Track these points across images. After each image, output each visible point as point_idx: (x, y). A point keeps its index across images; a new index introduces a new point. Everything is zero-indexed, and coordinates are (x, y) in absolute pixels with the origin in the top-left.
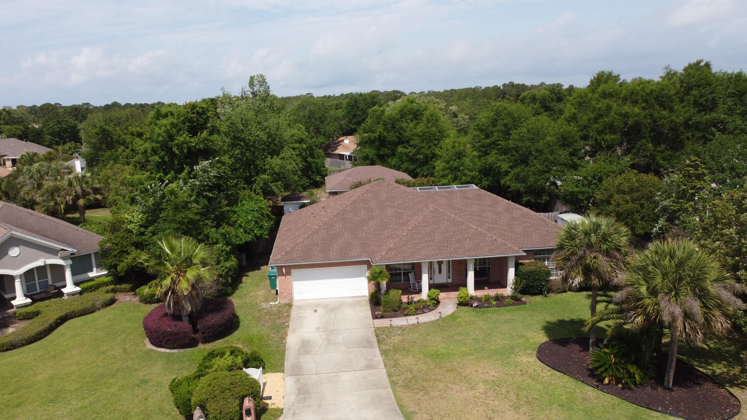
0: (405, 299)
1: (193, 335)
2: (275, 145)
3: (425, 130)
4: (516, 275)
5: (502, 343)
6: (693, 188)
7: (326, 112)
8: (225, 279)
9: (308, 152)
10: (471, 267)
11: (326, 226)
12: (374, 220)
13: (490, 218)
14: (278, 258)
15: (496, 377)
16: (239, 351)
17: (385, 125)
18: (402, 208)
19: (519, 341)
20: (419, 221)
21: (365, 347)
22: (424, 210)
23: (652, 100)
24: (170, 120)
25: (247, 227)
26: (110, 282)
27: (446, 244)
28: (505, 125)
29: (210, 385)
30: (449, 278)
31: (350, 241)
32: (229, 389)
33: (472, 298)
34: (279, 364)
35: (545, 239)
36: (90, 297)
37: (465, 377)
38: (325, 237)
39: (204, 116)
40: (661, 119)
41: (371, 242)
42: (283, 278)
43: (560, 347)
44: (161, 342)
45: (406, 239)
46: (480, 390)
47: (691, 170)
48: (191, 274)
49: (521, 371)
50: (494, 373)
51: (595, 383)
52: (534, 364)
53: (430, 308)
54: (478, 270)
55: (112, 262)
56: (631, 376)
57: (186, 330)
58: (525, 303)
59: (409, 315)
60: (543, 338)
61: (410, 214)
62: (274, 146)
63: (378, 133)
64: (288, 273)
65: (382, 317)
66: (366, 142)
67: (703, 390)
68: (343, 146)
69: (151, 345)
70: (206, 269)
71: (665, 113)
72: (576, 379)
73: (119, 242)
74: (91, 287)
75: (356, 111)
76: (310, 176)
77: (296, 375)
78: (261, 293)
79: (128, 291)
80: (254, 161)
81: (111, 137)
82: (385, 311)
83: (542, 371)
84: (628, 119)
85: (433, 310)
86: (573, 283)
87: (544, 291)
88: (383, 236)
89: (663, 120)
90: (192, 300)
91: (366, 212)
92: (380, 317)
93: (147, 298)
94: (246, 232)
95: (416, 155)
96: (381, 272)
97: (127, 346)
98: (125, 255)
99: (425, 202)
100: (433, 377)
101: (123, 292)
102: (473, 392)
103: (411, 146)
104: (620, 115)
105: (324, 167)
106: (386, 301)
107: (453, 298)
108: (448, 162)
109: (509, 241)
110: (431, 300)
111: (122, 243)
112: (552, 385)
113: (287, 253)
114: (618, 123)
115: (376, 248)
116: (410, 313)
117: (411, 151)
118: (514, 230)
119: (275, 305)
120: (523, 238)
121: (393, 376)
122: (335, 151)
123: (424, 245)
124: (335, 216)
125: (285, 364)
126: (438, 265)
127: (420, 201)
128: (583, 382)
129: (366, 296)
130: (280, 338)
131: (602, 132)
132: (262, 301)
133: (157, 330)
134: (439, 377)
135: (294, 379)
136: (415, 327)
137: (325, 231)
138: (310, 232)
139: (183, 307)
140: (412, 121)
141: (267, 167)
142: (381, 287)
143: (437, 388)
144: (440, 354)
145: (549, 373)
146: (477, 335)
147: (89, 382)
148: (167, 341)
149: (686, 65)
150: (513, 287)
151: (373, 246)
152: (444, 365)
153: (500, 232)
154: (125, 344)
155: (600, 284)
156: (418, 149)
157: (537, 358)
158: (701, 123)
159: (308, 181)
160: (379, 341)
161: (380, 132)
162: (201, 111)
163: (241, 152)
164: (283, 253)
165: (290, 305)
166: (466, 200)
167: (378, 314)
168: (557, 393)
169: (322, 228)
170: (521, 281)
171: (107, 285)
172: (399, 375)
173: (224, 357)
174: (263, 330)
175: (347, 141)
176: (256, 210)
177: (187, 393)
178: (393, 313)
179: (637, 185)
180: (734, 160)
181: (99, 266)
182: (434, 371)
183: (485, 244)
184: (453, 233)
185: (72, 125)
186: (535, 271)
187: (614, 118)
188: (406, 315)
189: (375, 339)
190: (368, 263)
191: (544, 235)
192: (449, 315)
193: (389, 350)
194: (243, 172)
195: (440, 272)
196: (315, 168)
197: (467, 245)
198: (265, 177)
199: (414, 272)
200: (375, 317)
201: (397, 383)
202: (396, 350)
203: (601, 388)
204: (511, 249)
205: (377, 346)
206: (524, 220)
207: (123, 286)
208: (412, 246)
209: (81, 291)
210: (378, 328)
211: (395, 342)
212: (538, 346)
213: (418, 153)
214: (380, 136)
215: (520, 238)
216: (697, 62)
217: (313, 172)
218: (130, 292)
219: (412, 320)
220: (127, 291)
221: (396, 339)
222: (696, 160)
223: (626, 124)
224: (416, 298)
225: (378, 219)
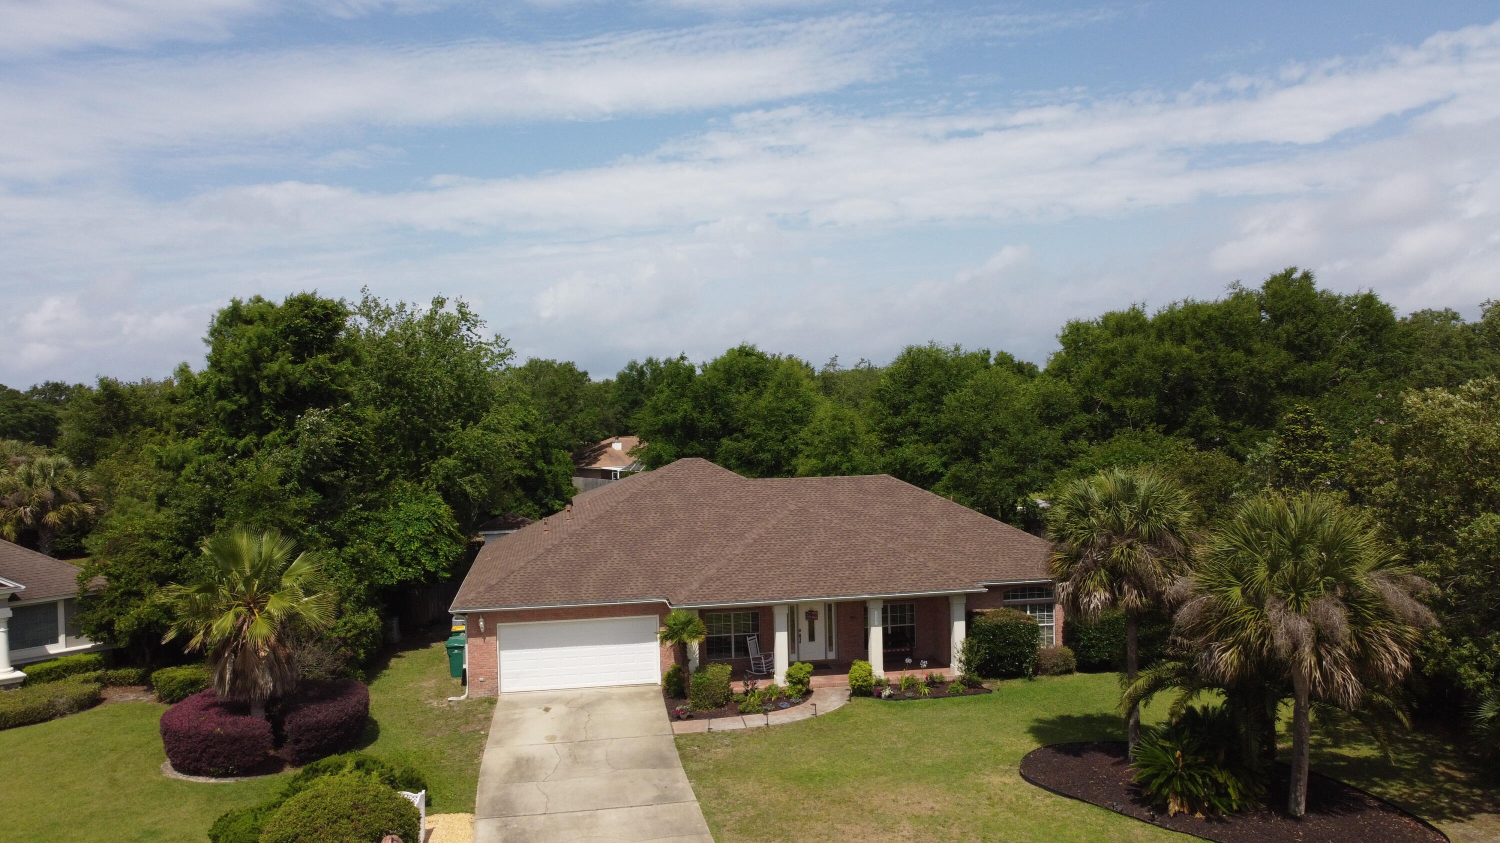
0: (738, 687)
1: (272, 752)
2: (472, 404)
3: (774, 405)
4: (967, 635)
5: (945, 754)
6: (1306, 462)
7: (576, 388)
8: (352, 649)
9: (538, 449)
10: (875, 615)
11: (574, 539)
12: (675, 529)
13: (911, 527)
14: (469, 598)
15: (938, 810)
16: (375, 762)
17: (695, 399)
18: (733, 508)
19: (982, 751)
20: (767, 529)
21: (654, 767)
22: (778, 511)
23: (1213, 333)
24: (257, 328)
25: (405, 551)
26: (95, 664)
27: (823, 570)
28: (933, 385)
29: (304, 808)
30: (831, 650)
31: (625, 566)
32: (348, 818)
33: (879, 683)
34: (463, 798)
35: (1023, 566)
36: (43, 693)
37: (871, 812)
38: (573, 558)
39: (328, 326)
40: (1232, 366)
41: (668, 569)
42: (479, 641)
43: (1070, 758)
44: (198, 760)
45: (741, 560)
46: (905, 833)
47: (1297, 429)
48: (277, 606)
49: (989, 798)
50: (933, 804)
51: (1147, 814)
52: (1016, 786)
53: (793, 700)
54: (890, 632)
55: (103, 617)
56: (1221, 791)
57: (258, 732)
58: (989, 691)
59: (749, 713)
60: (1030, 745)
61: (749, 519)
62: (469, 407)
63: (681, 414)
64: (491, 631)
65: (690, 717)
66: (658, 432)
67: (1371, 819)
68: (610, 456)
69: (176, 773)
70: (314, 601)
71: (1239, 355)
72: (1107, 808)
73: (123, 573)
74: (49, 672)
75: (637, 394)
76: (541, 499)
77: (500, 816)
78: (429, 684)
79: (134, 684)
80: (428, 431)
81: (126, 410)
82: (696, 705)
83: (1033, 797)
84: (1171, 366)
85: (798, 704)
86: (1090, 602)
87: (1027, 668)
88: (692, 558)
89: (1236, 368)
90: (276, 669)
91: (658, 514)
92: (685, 716)
93: (174, 691)
94: (402, 562)
95: (757, 452)
96: (689, 622)
97: (119, 775)
98: (133, 601)
99: (780, 498)
100: (803, 813)
101: (121, 685)
102: (890, 837)
103: (747, 437)
104: (1154, 359)
105: (572, 485)
106: (698, 685)
107: (841, 685)
108: (822, 457)
109: (952, 568)
110: (795, 684)
111: (130, 575)
112: (1055, 820)
113: (491, 588)
114: (1152, 375)
115: (679, 579)
116: (750, 708)
117: (747, 446)
118: (960, 549)
119: (458, 702)
120: (979, 563)
121: (714, 814)
122: (595, 463)
123: (778, 572)
124: (592, 521)
125: (477, 799)
126: (807, 623)
127: (769, 496)
128: (1121, 813)
129: (655, 684)
130: (467, 756)
131: (1121, 393)
132: (430, 697)
133: (193, 732)
134: (815, 813)
135: (496, 822)
136: (760, 732)
137: (572, 549)
138: (541, 551)
139: (255, 683)
140: (747, 390)
141: (453, 444)
142: (689, 656)
143: (811, 832)
144: (816, 775)
145: (1048, 801)
146: (894, 743)
147: (21, 837)
148: (214, 757)
149: (1268, 278)
150: (963, 658)
151: (673, 576)
152: (825, 792)
153: (933, 552)
154: (115, 771)
155: (1141, 600)
156: (761, 442)
157: (1020, 778)
158: (1303, 381)
159: (536, 507)
160: (683, 757)
161: (686, 410)
162: (320, 313)
163: (402, 411)
164: (482, 589)
165: (492, 702)
166: (861, 496)
167: (682, 710)
168: (1068, 833)
169: (565, 542)
170: (978, 647)
171: (88, 670)
172: (729, 812)
173: (341, 772)
174: (429, 743)
175: (617, 446)
176: (427, 519)
177: (250, 832)
178: (713, 710)
179: (1197, 470)
180: (1376, 421)
181: (74, 631)
182: (803, 804)
183: (903, 571)
184: (836, 551)
185: (45, 413)
186: (1006, 625)
187: (1143, 364)
188: (742, 713)
189: (676, 753)
190: (661, 610)
191: (1022, 559)
192: (832, 712)
193: (706, 770)
194: (403, 454)
195: (812, 637)
196: (552, 485)
197: (866, 573)
198: (450, 462)
199: (758, 635)
200: (675, 717)
201: (725, 826)
202: (720, 769)
203: (1160, 821)
204: (958, 581)
205: (681, 764)
206: (980, 531)
207: (123, 672)
208: (754, 573)
209: (25, 679)
210: (681, 736)
211: (719, 757)
212: (1022, 756)
213: (760, 448)
214: (684, 418)
215: (973, 563)
216: (1287, 272)
217: (547, 492)
218: (138, 685)
219: (756, 721)
220: (130, 684)
221: (721, 753)
222: (1306, 410)
223: (1166, 379)
224: (762, 685)
225: (683, 527)
